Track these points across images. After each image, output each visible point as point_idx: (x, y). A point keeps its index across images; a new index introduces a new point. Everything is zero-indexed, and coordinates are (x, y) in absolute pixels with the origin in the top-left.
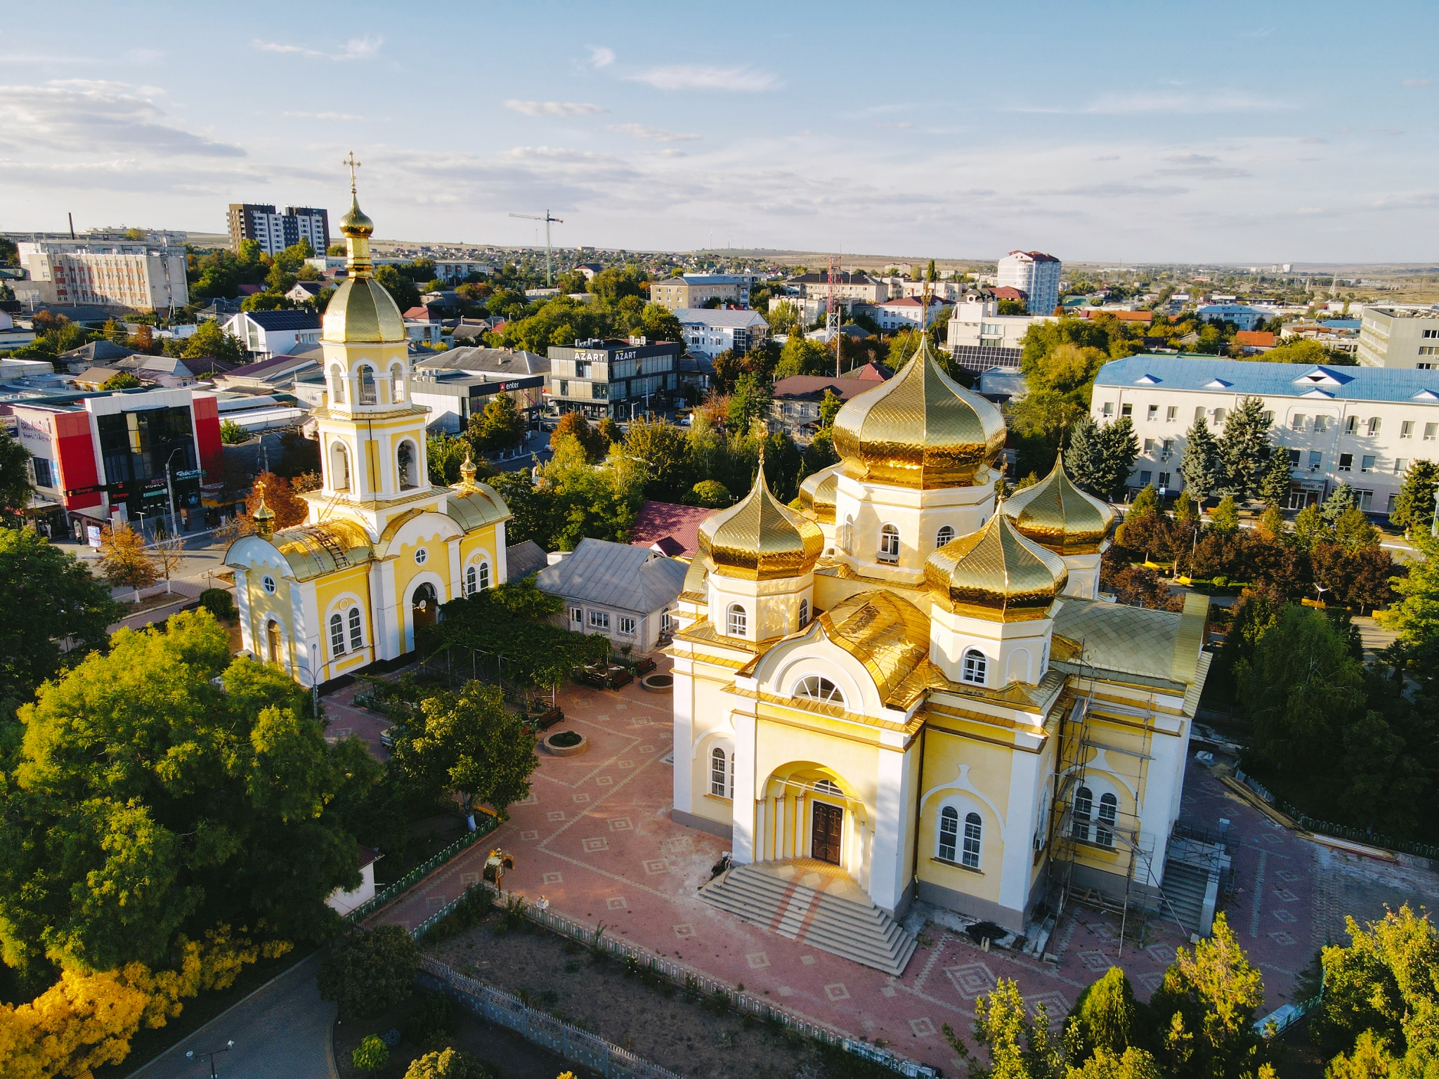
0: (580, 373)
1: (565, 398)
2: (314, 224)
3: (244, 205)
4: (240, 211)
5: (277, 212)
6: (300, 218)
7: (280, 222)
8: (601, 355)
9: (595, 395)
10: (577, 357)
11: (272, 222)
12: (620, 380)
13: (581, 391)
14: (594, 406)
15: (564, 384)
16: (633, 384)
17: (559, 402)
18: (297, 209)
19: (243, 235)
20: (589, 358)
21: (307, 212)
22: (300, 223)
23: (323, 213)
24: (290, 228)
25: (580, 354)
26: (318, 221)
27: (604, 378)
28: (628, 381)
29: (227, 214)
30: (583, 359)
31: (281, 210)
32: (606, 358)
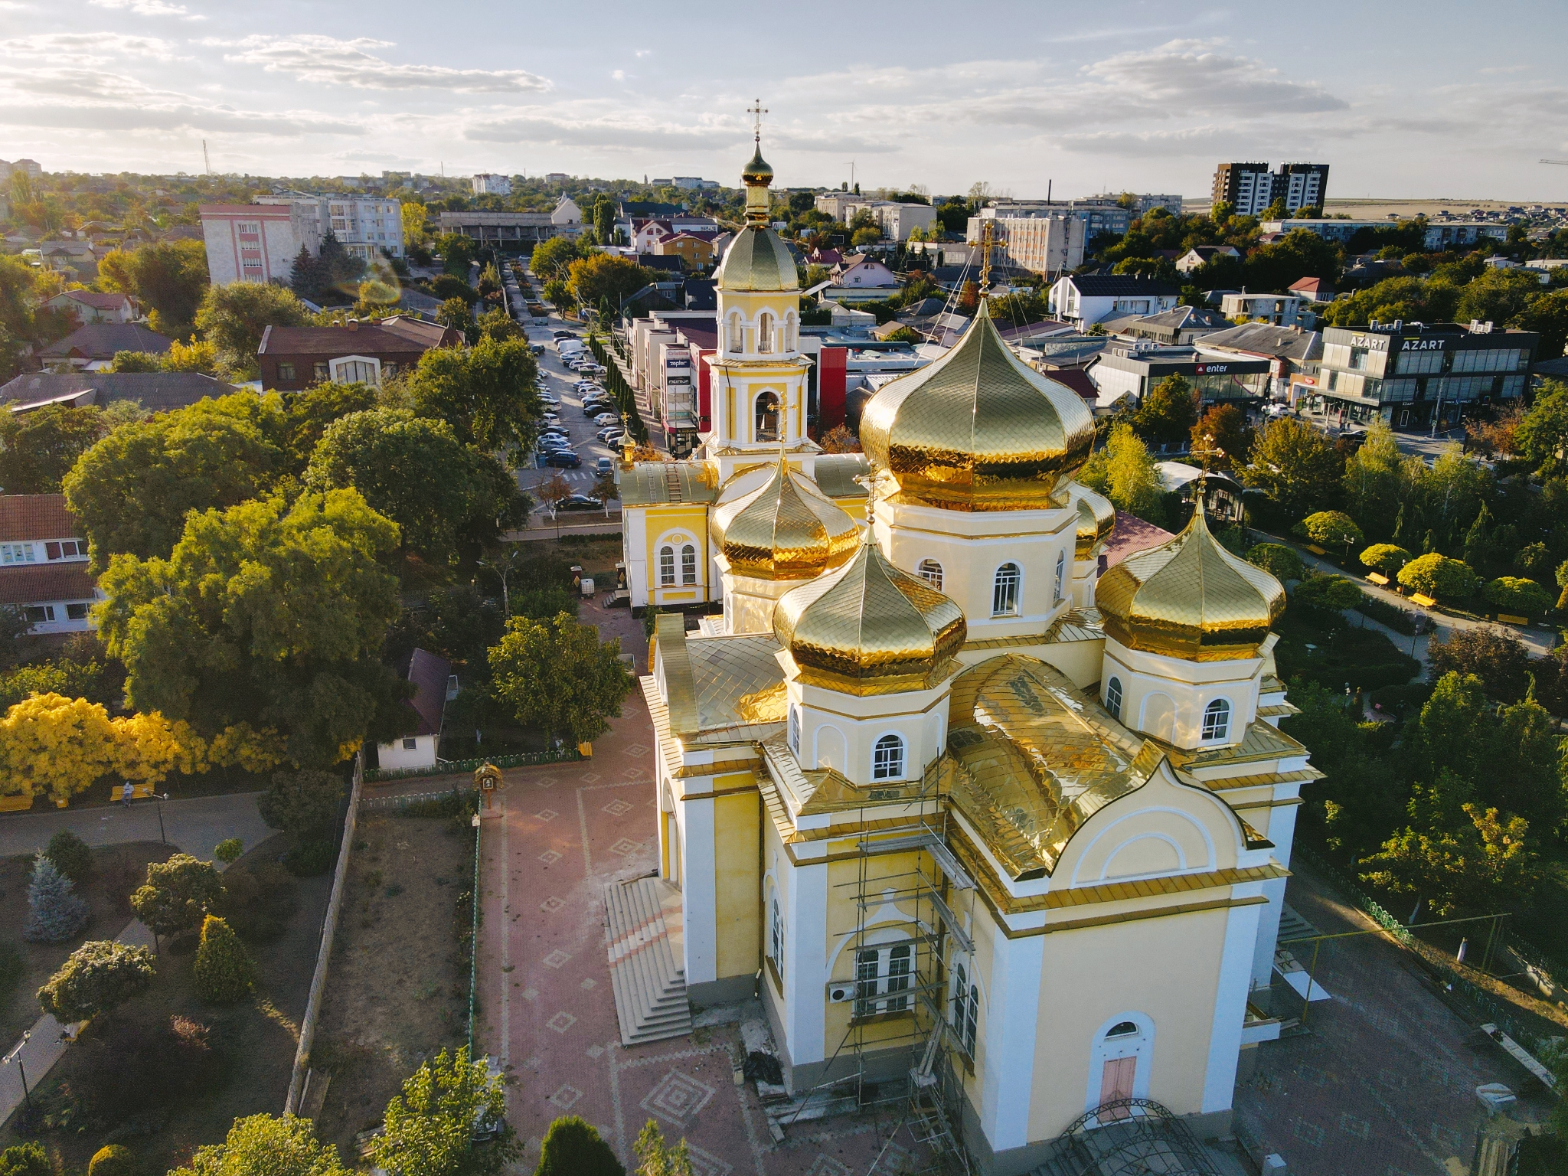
0: (1354, 363)
1: (1331, 393)
2: (1309, 182)
3: (1233, 165)
4: (1228, 171)
5: (1269, 171)
6: (1293, 175)
7: (1269, 183)
8: (1381, 342)
9: (1366, 393)
10: (1354, 342)
11: (1259, 181)
12: (1406, 376)
13: (1350, 387)
14: (1364, 406)
15: (1333, 377)
16: (1431, 384)
17: (1327, 399)
18: (1293, 166)
19: (1224, 197)
20: (1366, 344)
21: (1304, 169)
22: (1292, 181)
23: (1324, 170)
24: (1278, 189)
25: (1357, 338)
26: (1314, 179)
27: (1379, 371)
28: (1422, 379)
29: (1215, 175)
30: (1360, 345)
31: (1275, 168)
32: (1387, 346)
